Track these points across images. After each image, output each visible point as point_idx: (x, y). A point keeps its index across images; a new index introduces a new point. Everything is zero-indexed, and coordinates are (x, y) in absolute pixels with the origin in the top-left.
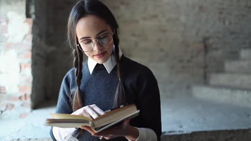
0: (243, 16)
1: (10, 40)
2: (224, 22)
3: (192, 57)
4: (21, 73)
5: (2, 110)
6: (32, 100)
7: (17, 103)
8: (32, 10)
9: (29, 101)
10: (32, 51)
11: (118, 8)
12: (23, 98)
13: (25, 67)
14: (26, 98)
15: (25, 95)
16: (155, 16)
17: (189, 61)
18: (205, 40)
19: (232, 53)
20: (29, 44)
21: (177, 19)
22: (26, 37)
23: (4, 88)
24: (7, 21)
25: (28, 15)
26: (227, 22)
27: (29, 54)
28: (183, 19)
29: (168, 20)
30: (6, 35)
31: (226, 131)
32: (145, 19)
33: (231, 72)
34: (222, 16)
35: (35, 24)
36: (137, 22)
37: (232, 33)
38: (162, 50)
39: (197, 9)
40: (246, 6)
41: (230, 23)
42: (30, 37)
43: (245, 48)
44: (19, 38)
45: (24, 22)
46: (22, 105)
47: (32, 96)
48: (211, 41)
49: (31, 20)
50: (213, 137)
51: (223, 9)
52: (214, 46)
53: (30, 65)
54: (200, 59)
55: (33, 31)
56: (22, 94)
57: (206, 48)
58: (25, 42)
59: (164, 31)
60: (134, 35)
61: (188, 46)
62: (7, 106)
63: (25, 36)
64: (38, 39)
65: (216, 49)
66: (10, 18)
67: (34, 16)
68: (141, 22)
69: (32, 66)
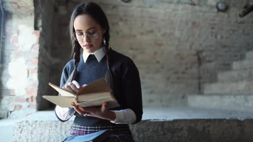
0: (234, 31)
1: (20, 49)
2: (216, 37)
3: (187, 69)
4: (29, 78)
5: (11, 110)
6: (37, 102)
7: (25, 105)
8: (40, 23)
9: (35, 103)
10: (39, 59)
11: (117, 24)
12: (30, 100)
13: (32, 73)
14: (32, 101)
15: (32, 97)
16: (152, 32)
17: (183, 73)
18: (198, 53)
19: (224, 64)
20: (36, 52)
21: (172, 34)
22: (34, 47)
23: (14, 90)
24: (18, 33)
25: (36, 28)
26: (219, 37)
27: (37, 61)
28: (177, 34)
29: (163, 35)
30: (17, 45)
31: (204, 119)
32: (142, 34)
33: (222, 82)
34: (214, 31)
35: (42, 36)
36: (135, 36)
37: (224, 47)
38: (158, 62)
39: (190, 25)
40: (237, 22)
41: (222, 38)
42: (37, 46)
43: (237, 60)
44: (28, 47)
45: (33, 33)
46: (29, 106)
47: (37, 98)
48: (204, 54)
49: (38, 32)
50: (193, 125)
51: (215, 24)
52: (208, 58)
53: (37, 70)
54: (194, 70)
55: (40, 42)
56: (29, 96)
57: (200, 61)
58: (33, 50)
59: (160, 45)
60: (132, 49)
61: (182, 58)
62: (15, 107)
63: (33, 45)
64: (44, 50)
65: (210, 61)
66: (20, 30)
67: (41, 29)
68: (139, 37)
69: (38, 72)
